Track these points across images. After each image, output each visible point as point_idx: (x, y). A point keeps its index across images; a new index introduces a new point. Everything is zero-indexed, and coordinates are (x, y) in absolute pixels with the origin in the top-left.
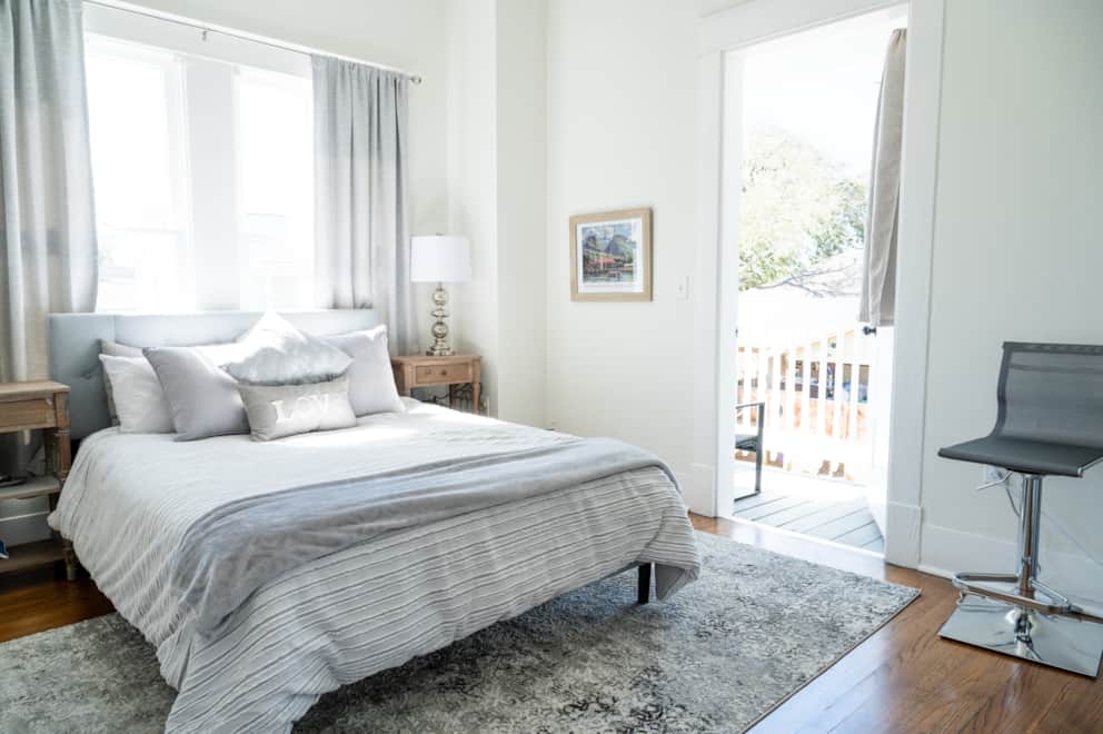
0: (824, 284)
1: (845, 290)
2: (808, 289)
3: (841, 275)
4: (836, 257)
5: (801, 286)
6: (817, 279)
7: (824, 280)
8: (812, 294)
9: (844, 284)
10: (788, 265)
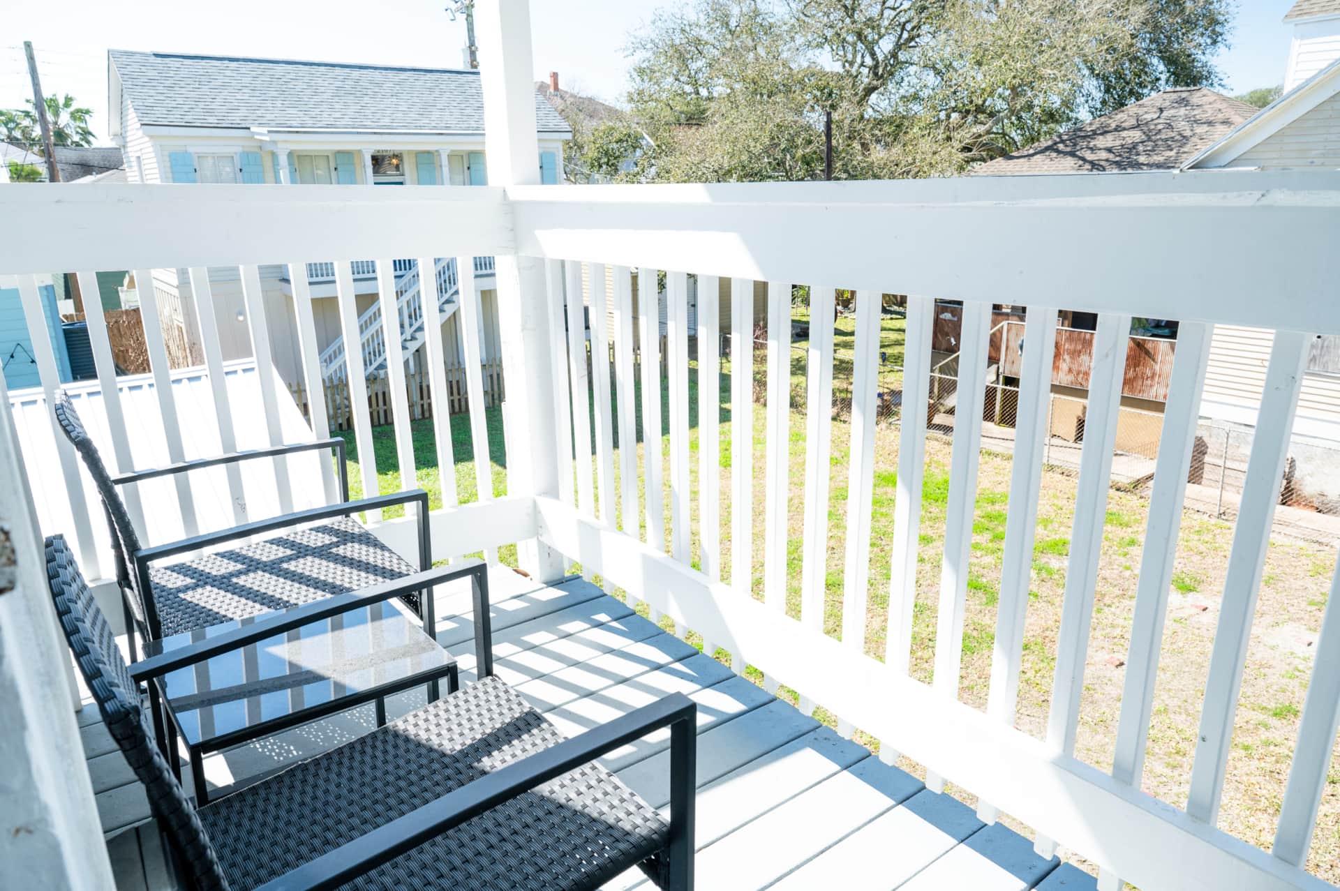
0: (1109, 150)
1: (1142, 159)
2: (1083, 159)
3: (1136, 135)
4: (1132, 106)
5: (1073, 154)
6: (1101, 142)
7: (1109, 145)
8: (1088, 166)
9: (1141, 148)
10: (1057, 122)
